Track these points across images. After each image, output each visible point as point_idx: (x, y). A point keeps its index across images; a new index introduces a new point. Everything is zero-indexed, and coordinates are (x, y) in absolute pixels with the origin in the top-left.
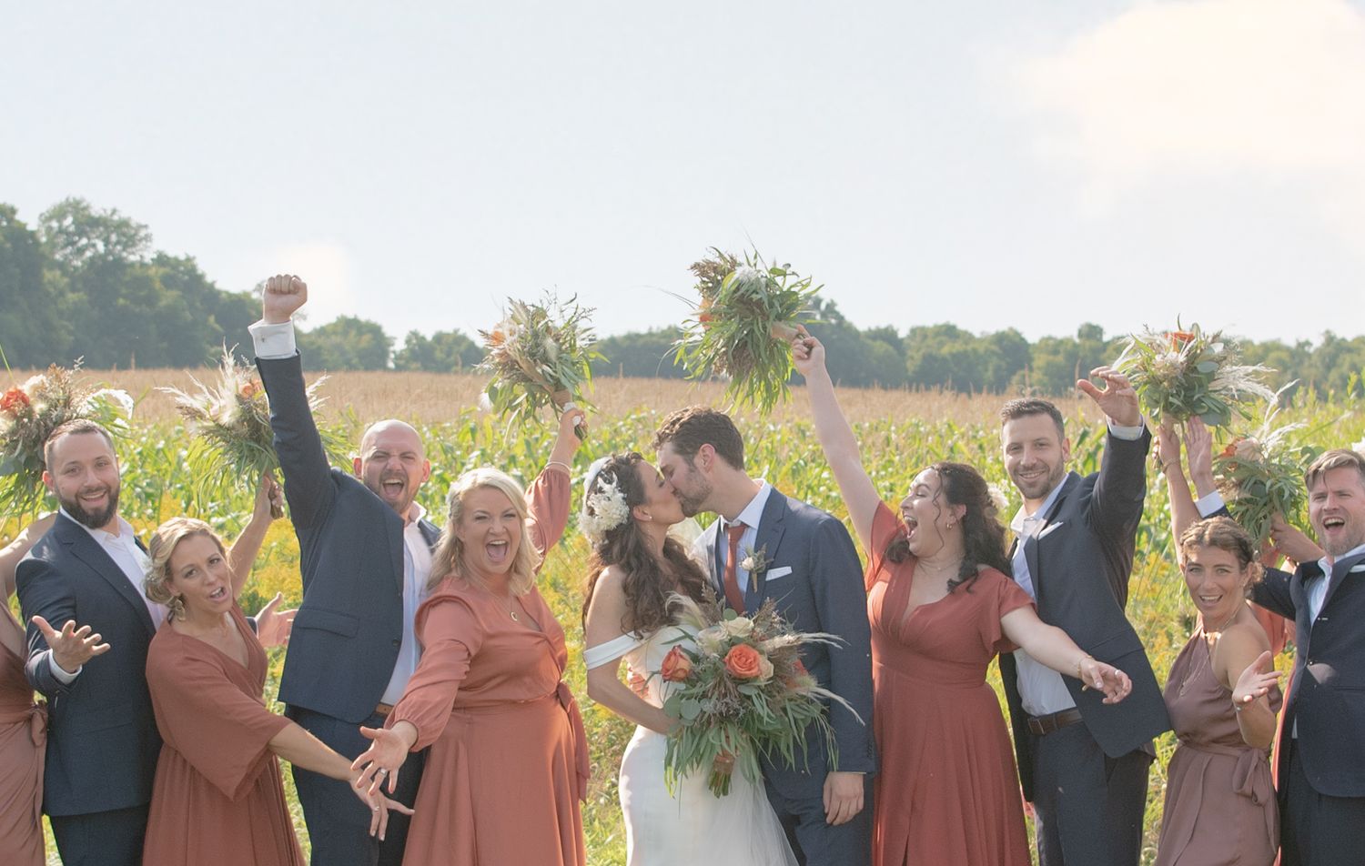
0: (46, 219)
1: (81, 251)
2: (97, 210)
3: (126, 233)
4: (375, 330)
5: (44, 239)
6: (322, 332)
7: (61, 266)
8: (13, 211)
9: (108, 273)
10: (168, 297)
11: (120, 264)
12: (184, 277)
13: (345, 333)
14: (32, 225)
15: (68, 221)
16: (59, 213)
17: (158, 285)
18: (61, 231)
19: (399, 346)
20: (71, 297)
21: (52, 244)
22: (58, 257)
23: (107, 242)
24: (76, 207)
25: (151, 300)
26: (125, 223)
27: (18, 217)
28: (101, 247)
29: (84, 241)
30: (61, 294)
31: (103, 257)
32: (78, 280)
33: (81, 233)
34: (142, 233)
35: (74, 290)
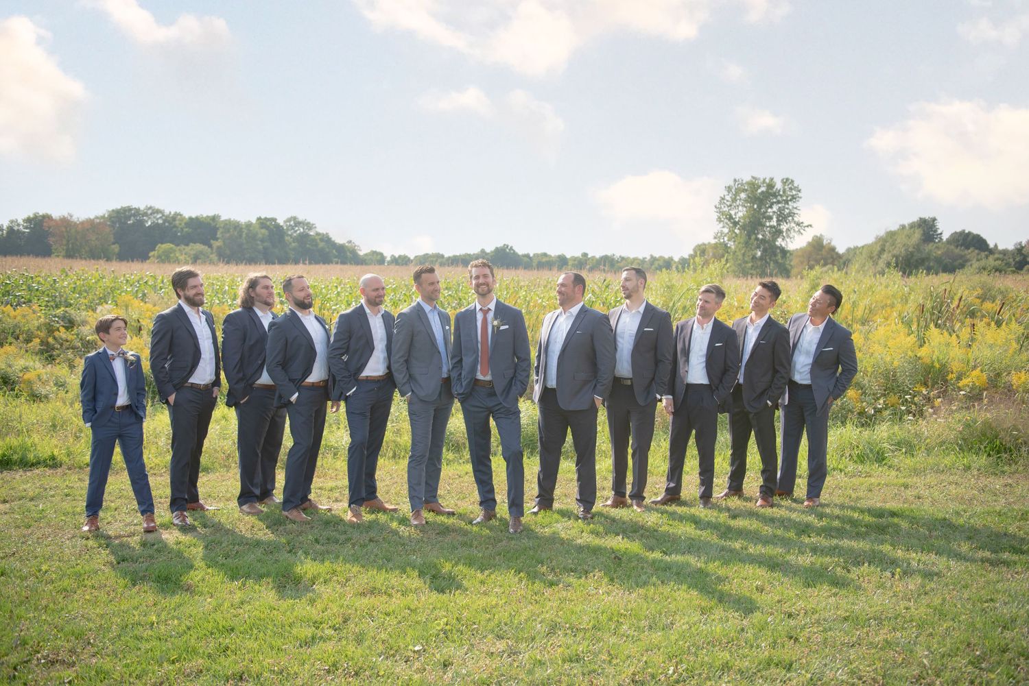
0: (285, 222)
1: (296, 231)
2: (301, 218)
3: (309, 226)
4: (381, 254)
5: (285, 228)
6: (366, 255)
7: (291, 236)
8: (276, 219)
9: (304, 238)
10: (321, 245)
11: (308, 235)
12: (326, 239)
13: (373, 255)
14: (282, 224)
15: (292, 223)
16: (289, 220)
17: (318, 241)
18: (290, 225)
19: (388, 259)
20: (293, 244)
21: (288, 230)
22: (290, 233)
23: (303, 228)
24: (295, 218)
25: (316, 245)
26: (309, 223)
27: (277, 221)
28: (302, 230)
29: (297, 228)
30: (290, 243)
31: (303, 233)
32: (296, 240)
33: (296, 226)
34: (314, 226)
35: (294, 242)
